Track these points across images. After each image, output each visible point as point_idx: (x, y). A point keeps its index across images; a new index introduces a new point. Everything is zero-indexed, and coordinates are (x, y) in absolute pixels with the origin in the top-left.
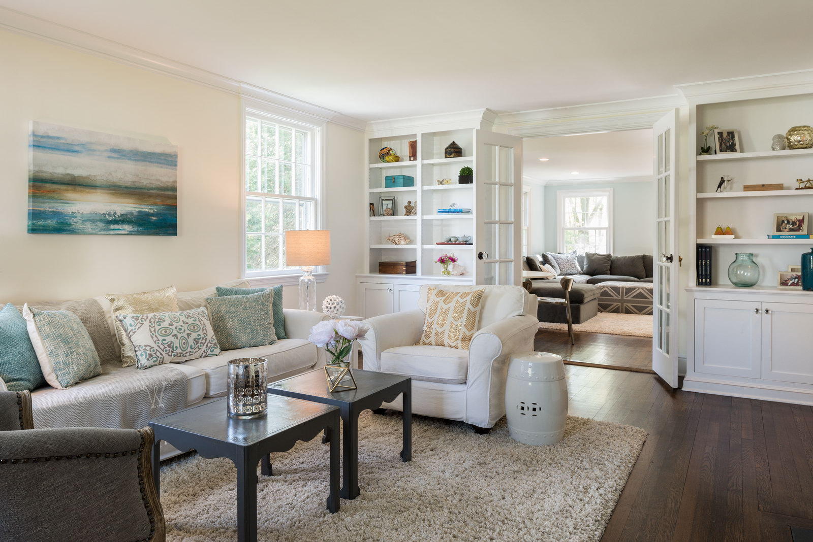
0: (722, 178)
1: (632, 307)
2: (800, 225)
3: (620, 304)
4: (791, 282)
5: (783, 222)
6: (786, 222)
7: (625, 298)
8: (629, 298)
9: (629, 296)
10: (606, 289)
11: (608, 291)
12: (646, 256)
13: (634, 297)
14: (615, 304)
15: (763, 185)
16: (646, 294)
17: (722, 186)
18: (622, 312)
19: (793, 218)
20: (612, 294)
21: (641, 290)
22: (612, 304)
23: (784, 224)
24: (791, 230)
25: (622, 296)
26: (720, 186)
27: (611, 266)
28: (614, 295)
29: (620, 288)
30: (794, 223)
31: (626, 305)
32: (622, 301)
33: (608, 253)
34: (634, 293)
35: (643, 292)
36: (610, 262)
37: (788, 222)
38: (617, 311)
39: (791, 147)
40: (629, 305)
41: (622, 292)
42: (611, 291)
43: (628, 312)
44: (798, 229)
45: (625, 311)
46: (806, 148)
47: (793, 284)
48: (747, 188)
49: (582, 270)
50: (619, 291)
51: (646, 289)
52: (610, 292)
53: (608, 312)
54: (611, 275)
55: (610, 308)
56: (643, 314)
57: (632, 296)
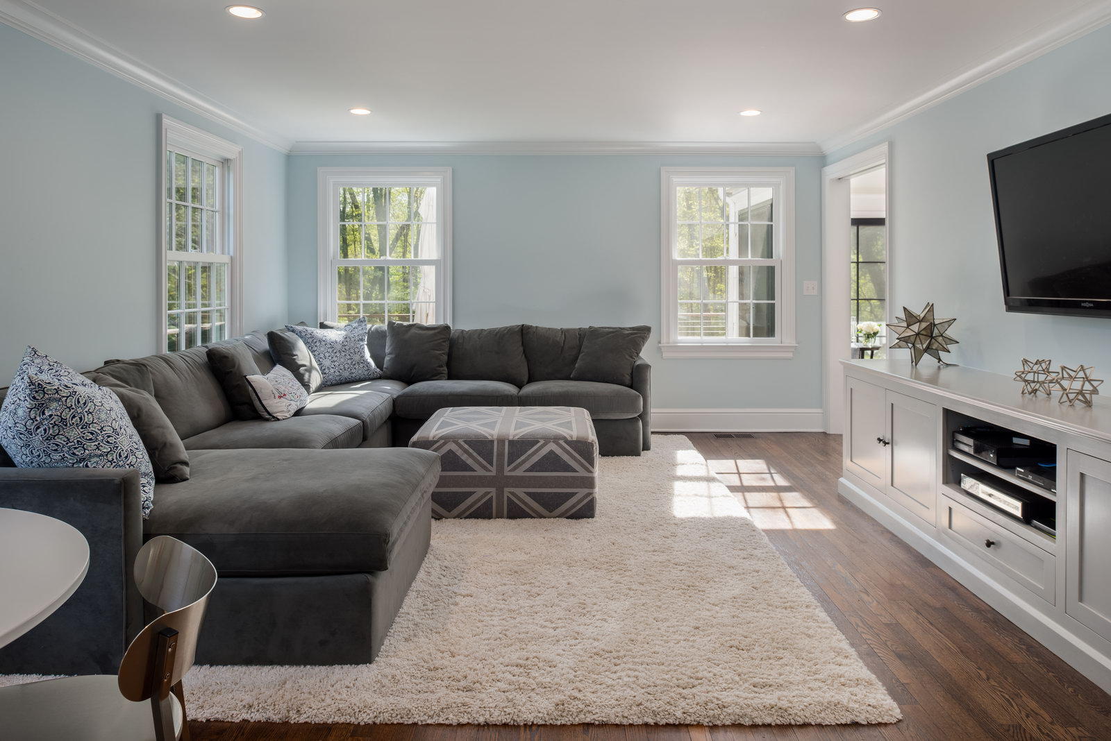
1: (528, 500)
3: (493, 491)
7: (507, 472)
8: (519, 473)
9: (520, 464)
10: (453, 447)
11: (459, 452)
12: (529, 327)
13: (531, 469)
14: (480, 491)
16: (565, 457)
18: (500, 516)
20: (470, 461)
21: (552, 447)
22: (471, 494)
25: (500, 468)
27: (450, 355)
28: (476, 466)
29: (492, 442)
31: (512, 493)
32: (500, 482)
33: (441, 323)
34: (534, 453)
35: (558, 451)
36: (446, 345)
38: (483, 513)
40: (520, 492)
41: (501, 455)
42: (466, 451)
43: (516, 513)
45: (509, 511)
49: (379, 364)
50: (492, 453)
51: (567, 441)
52: (464, 457)
53: (459, 516)
54: (450, 377)
55: (462, 507)
56: (559, 516)
57: (528, 465)
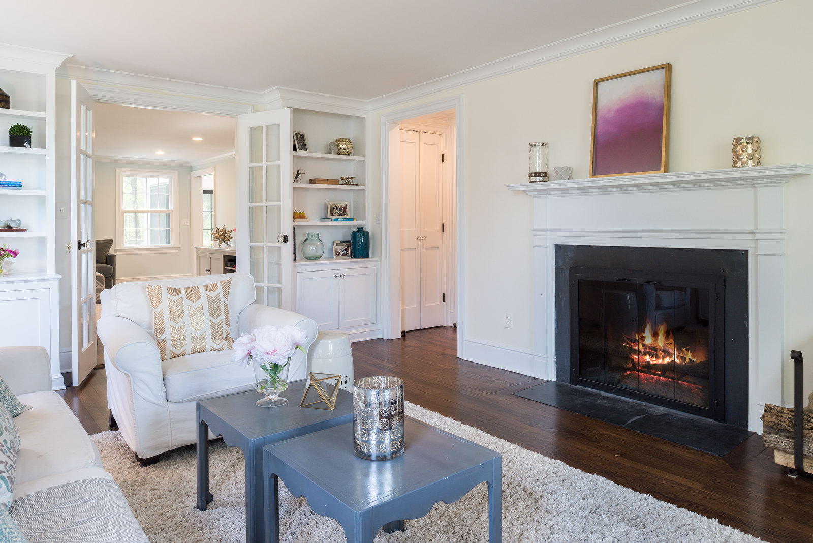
0: (298, 171)
2: (345, 211)
4: (342, 253)
5: (334, 208)
6: (335, 208)
15: (328, 180)
17: (298, 178)
19: (339, 206)
23: (334, 210)
24: (340, 215)
26: (296, 178)
30: (340, 210)
37: (337, 209)
39: (339, 153)
44: (344, 214)
46: (346, 155)
47: (343, 255)
48: (312, 181)
